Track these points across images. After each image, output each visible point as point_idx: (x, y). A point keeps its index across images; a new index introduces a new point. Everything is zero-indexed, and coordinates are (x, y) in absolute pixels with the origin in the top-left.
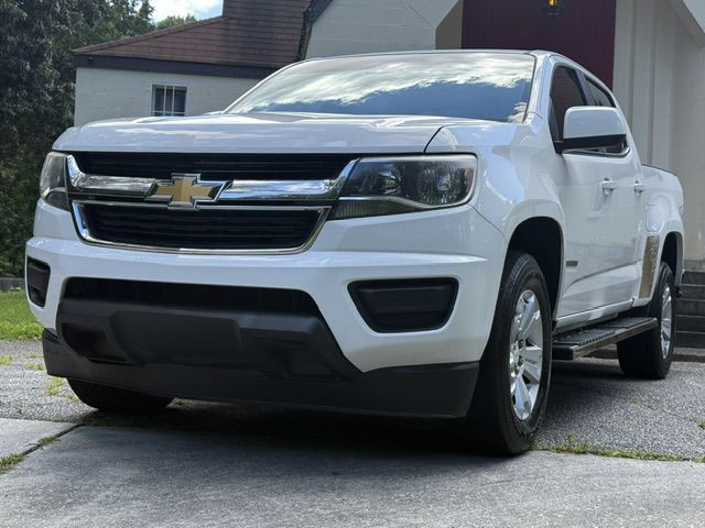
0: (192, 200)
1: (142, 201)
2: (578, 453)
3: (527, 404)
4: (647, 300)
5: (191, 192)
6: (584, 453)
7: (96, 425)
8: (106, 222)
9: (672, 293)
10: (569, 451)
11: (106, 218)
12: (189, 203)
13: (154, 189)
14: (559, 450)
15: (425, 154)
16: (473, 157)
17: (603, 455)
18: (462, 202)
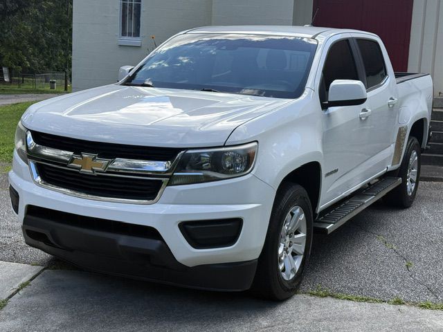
0: (92, 170)
1: (65, 166)
2: (322, 297)
3: (293, 270)
4: (396, 166)
5: (92, 165)
6: (326, 296)
7: (55, 269)
8: (47, 173)
9: (418, 155)
10: (317, 295)
11: (48, 171)
12: (91, 171)
13: (72, 160)
14: (312, 294)
15: (224, 146)
16: (255, 144)
17: (337, 298)
18: (248, 172)
